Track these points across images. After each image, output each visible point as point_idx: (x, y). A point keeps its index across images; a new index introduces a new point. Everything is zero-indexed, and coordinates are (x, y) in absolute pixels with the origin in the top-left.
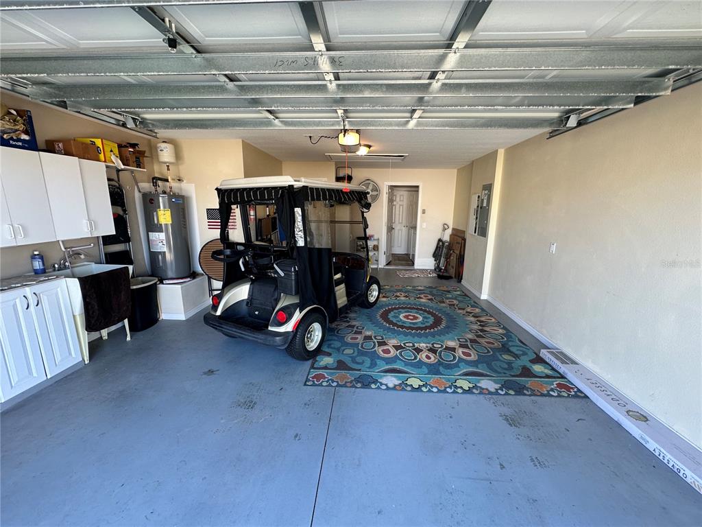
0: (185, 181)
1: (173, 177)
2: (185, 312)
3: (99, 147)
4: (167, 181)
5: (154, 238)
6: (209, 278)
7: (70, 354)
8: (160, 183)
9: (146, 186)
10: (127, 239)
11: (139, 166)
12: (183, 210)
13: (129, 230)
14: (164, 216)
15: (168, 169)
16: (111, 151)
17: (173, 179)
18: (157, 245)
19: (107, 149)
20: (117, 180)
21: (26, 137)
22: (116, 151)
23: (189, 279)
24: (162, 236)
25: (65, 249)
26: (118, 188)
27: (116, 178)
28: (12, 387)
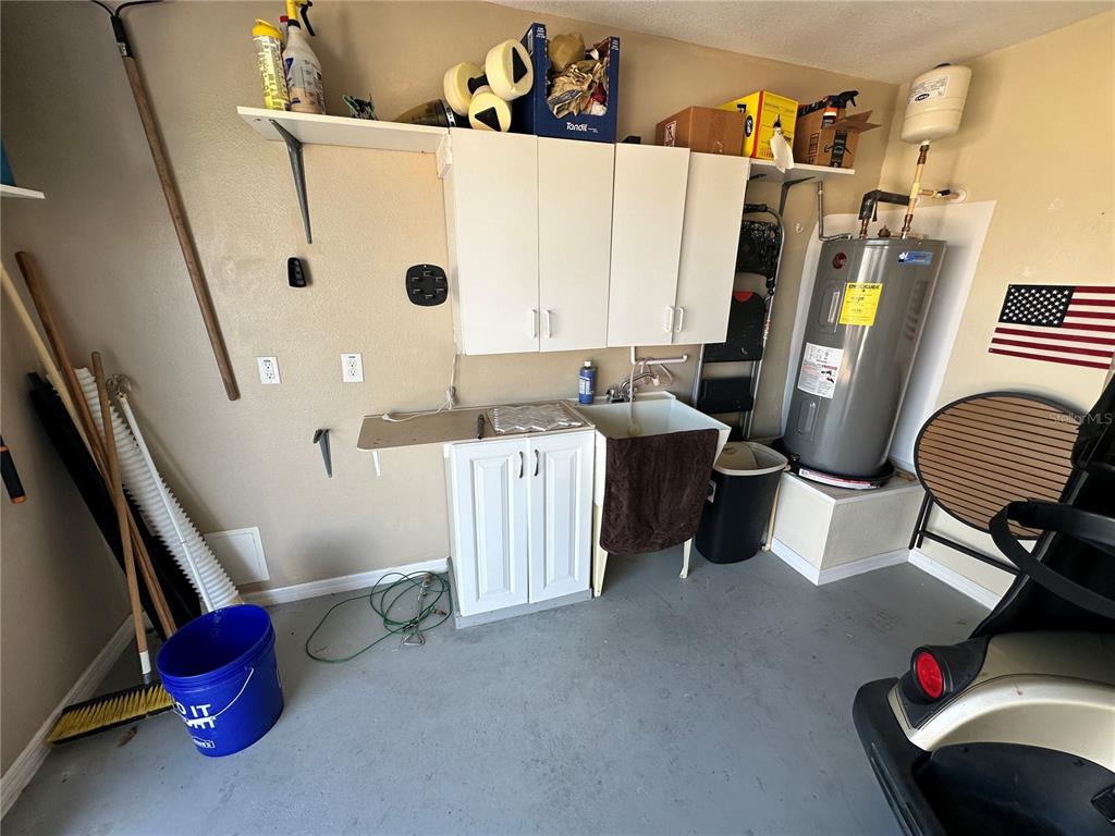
0: (961, 199)
1: (929, 187)
2: (827, 565)
3: (750, 118)
4: (904, 200)
5: (814, 360)
6: (930, 500)
7: (571, 573)
8: (882, 209)
9: (842, 222)
10: (756, 353)
11: (837, 161)
12: (925, 285)
13: (766, 332)
14: (860, 305)
15: (922, 160)
16: (777, 124)
17: (925, 193)
18: (816, 378)
19: (768, 119)
20: (777, 209)
21: (598, 110)
22: (790, 124)
23: (866, 486)
24: (836, 358)
25: (636, 360)
26: (771, 229)
27: (774, 204)
28: (478, 597)
